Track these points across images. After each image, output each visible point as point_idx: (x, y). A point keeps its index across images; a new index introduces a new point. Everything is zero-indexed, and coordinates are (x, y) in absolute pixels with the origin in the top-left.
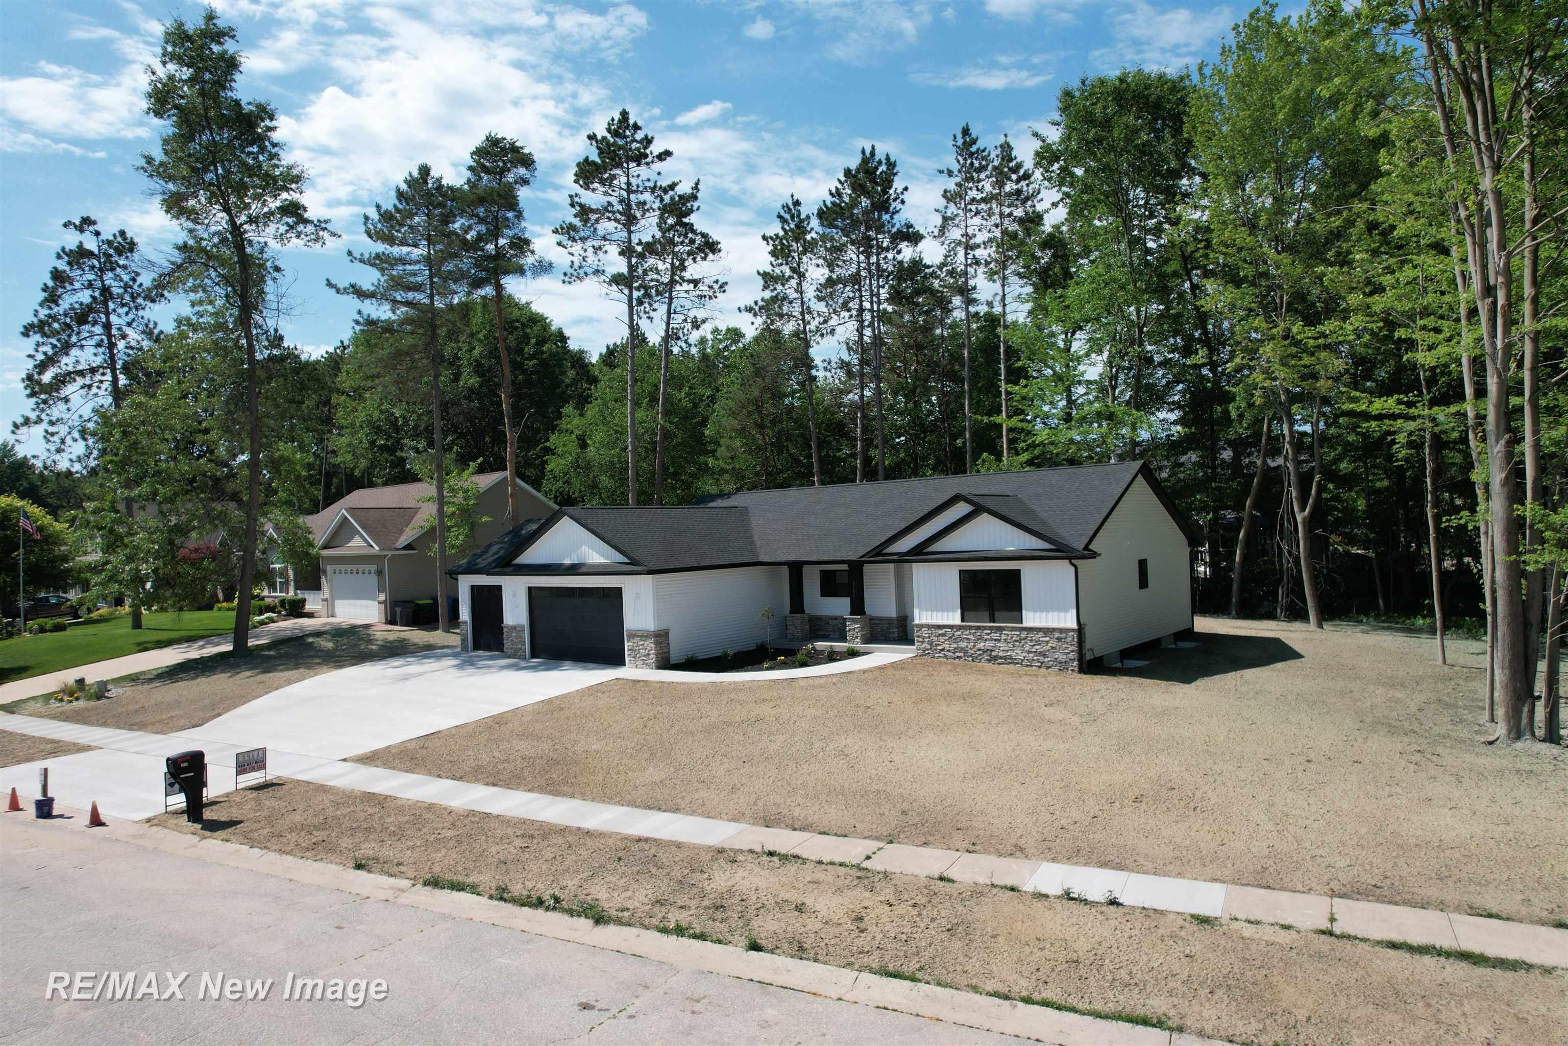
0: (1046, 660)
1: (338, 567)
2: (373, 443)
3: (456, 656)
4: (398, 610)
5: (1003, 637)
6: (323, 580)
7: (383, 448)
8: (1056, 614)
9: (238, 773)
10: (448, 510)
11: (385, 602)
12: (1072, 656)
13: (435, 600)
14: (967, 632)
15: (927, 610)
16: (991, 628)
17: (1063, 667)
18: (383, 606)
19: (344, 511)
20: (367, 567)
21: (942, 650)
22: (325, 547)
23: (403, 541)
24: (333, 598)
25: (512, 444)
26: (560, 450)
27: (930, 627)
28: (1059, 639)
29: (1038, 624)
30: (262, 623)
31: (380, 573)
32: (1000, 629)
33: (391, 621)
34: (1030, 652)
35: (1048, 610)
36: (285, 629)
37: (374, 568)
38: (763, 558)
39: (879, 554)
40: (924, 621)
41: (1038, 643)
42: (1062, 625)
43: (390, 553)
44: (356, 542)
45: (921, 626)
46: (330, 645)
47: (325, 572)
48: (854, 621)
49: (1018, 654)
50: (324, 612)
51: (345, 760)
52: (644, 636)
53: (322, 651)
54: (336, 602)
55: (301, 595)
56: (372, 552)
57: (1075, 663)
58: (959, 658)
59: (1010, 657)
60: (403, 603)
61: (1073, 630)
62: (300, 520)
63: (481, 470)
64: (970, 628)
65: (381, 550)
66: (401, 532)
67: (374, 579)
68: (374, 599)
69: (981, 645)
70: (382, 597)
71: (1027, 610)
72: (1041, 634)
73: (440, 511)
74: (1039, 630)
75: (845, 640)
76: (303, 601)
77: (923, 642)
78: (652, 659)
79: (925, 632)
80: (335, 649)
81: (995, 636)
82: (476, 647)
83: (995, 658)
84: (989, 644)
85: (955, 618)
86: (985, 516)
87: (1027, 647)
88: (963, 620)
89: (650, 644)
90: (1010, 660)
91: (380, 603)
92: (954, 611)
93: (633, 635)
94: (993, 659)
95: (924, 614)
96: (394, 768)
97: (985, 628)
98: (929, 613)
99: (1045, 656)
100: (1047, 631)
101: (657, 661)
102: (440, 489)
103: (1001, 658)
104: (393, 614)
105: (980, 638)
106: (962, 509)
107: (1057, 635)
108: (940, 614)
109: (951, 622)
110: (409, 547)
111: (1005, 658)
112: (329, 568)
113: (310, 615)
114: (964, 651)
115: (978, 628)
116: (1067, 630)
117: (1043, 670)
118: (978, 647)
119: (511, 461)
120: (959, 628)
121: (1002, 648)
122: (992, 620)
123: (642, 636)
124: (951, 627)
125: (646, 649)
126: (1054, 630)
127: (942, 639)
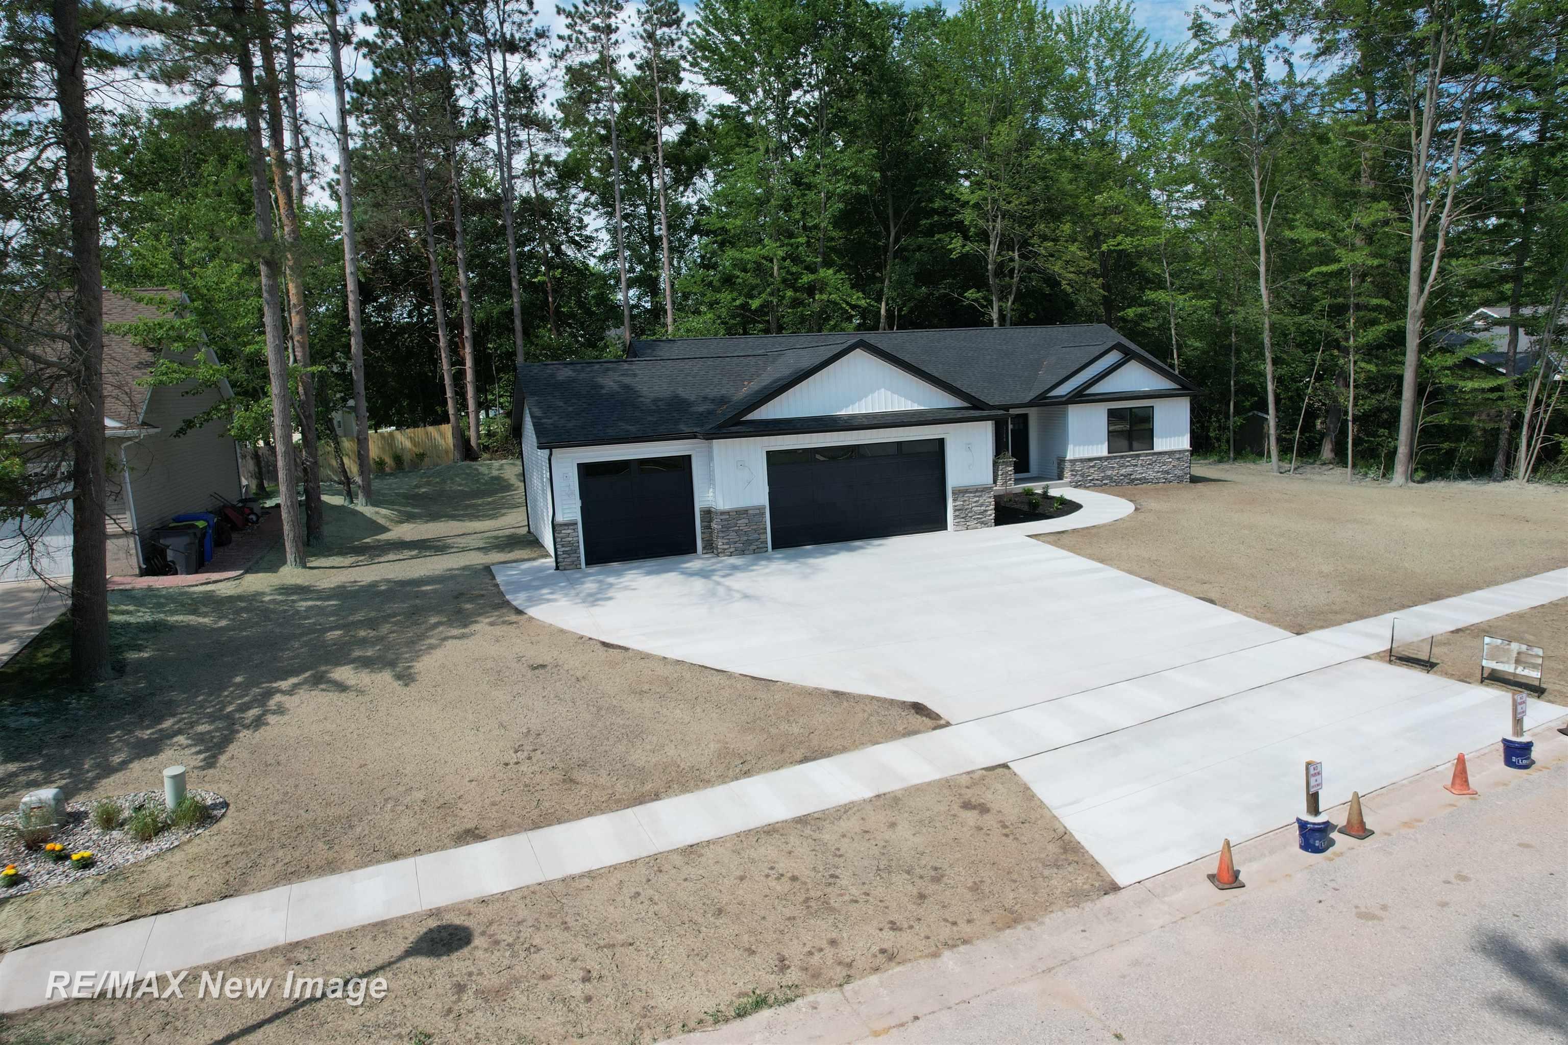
0: (1169, 476)
5: (1140, 462)
8: (1176, 439)
11: (133, 534)
12: (1186, 471)
14: (1113, 461)
15: (1078, 446)
16: (1131, 456)
17: (1179, 481)
18: (129, 542)
21: (1092, 480)
27: (1082, 461)
28: (1177, 459)
29: (1164, 449)
32: (1138, 456)
34: (1158, 472)
35: (1172, 436)
39: (1044, 399)
40: (1077, 456)
41: (1164, 463)
42: (1180, 447)
45: (1073, 461)
49: (1151, 474)
52: (979, 490)
57: (1187, 477)
58: (1105, 484)
59: (1144, 478)
61: (1187, 450)
64: (1115, 458)
69: (1123, 471)
70: (126, 524)
71: (1156, 437)
72: (1166, 456)
74: (1165, 453)
77: (1076, 476)
78: (991, 514)
79: (1076, 465)
81: (1134, 462)
83: (1133, 481)
84: (1129, 470)
85: (1102, 450)
86: (1132, 362)
87: (1157, 469)
88: (1109, 452)
89: (989, 499)
90: (1145, 481)
92: (1102, 443)
93: (960, 492)
95: (1075, 449)
97: (1127, 456)
98: (1080, 448)
99: (1168, 473)
100: (1171, 453)
101: (996, 515)
103: (1137, 480)
105: (1123, 466)
106: (1113, 357)
107: (1177, 456)
108: (1090, 448)
109: (1100, 454)
111: (1140, 479)
114: (1110, 478)
115: (1122, 457)
116: (1183, 451)
117: (1168, 486)
118: (1120, 472)
120: (1107, 458)
121: (1139, 472)
122: (1131, 449)
123: (977, 491)
124: (1100, 459)
125: (981, 505)
126: (1175, 452)
127: (1092, 470)
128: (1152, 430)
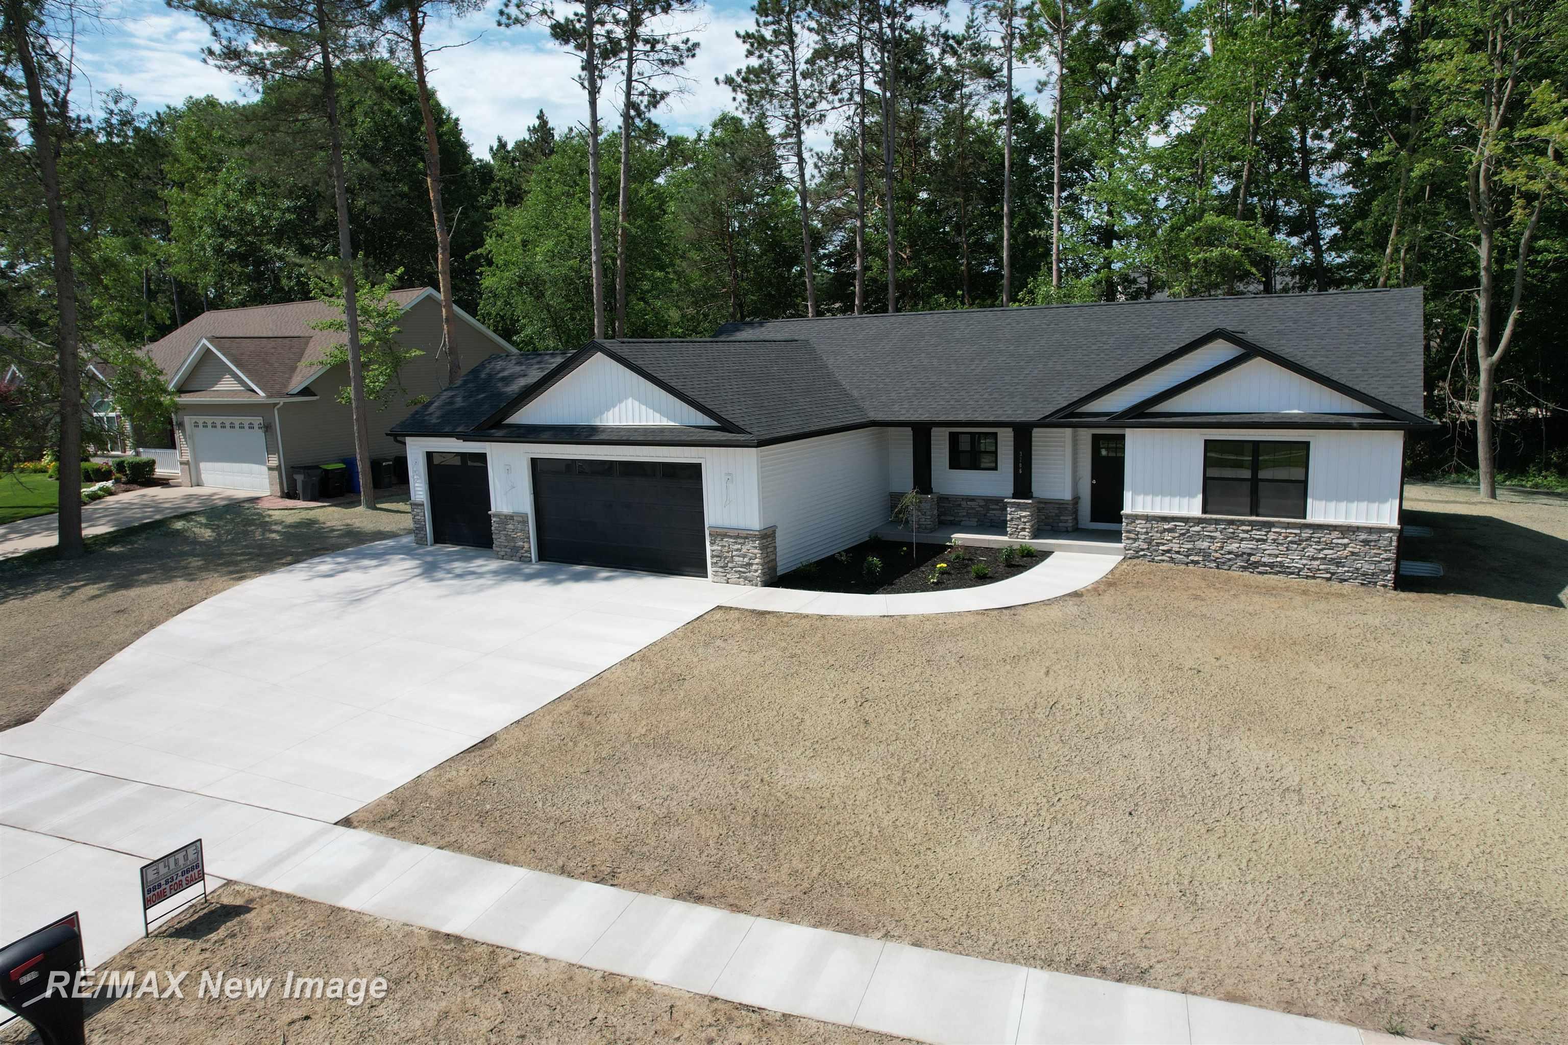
0: (1341, 570)
1: (201, 419)
2: (218, 250)
3: (408, 552)
4: (299, 478)
5: (1271, 536)
6: (178, 435)
7: (233, 256)
8: (1364, 505)
9: (148, 904)
10: (365, 339)
11: (278, 468)
12: (1384, 566)
13: (351, 463)
14: (1212, 527)
15: (1146, 493)
16: (1251, 523)
17: (1368, 581)
18: (276, 473)
19: (204, 341)
20: (247, 420)
21: (1168, 551)
22: (181, 390)
23: (297, 383)
24: (197, 460)
25: (444, 249)
26: (499, 260)
27: (1148, 518)
28: (1366, 542)
29: (1331, 520)
30: (94, 497)
31: (267, 428)
32: (1270, 525)
33: (290, 494)
34: (1314, 559)
35: (1349, 499)
36: (129, 506)
37: (258, 420)
38: (873, 416)
39: (1073, 415)
40: (1139, 510)
41: (1330, 545)
42: (1373, 522)
43: (282, 401)
44: (227, 385)
45: (1134, 518)
46: (208, 534)
47: (181, 425)
48: (1019, 507)
49: (1295, 560)
50: (187, 480)
51: (347, 822)
52: (742, 536)
53: (201, 544)
54: (203, 465)
55: (146, 454)
56: (253, 399)
57: (1390, 576)
58: (1196, 563)
59: (1281, 564)
60: (306, 469)
61: (1391, 530)
62: (140, 354)
63: (404, 284)
64: (1217, 522)
65: (268, 397)
66: (293, 369)
67: (259, 436)
68: (263, 463)
69: (1234, 546)
70: (274, 461)
71: (1313, 498)
72: (1336, 534)
73: (354, 340)
74: (1334, 528)
75: (1004, 533)
76: (151, 464)
77: (1135, 540)
78: (757, 570)
79: (1140, 526)
80: (218, 540)
81: (1257, 534)
82: (439, 538)
83: (1256, 565)
84: (1246, 546)
85: (1193, 507)
86: (1259, 361)
87: (1310, 552)
88: (1204, 511)
89: (753, 549)
90: (1282, 570)
91: (270, 469)
92: (1192, 495)
93: (720, 534)
94: (1253, 567)
95: (1140, 499)
96: (457, 847)
97: (1243, 523)
98: (1149, 498)
99: (1338, 564)
100: (1346, 530)
101: (764, 574)
102: (351, 309)
103: (1265, 565)
104: (292, 483)
105: (1233, 537)
106: (1220, 351)
107: (1363, 536)
108: (1167, 499)
109: (1184, 513)
110: (306, 392)
111: (1271, 565)
112: (188, 420)
113: (164, 483)
114: (1206, 555)
115: (1231, 522)
116: (1380, 530)
117: (1336, 585)
118: (1228, 548)
119: (444, 273)
120: (1198, 521)
121: (1268, 552)
122: (1254, 512)
123: (738, 537)
124: (1185, 520)
125: (744, 556)
126: (1358, 529)
127: (1168, 536)
128: (1305, 482)
